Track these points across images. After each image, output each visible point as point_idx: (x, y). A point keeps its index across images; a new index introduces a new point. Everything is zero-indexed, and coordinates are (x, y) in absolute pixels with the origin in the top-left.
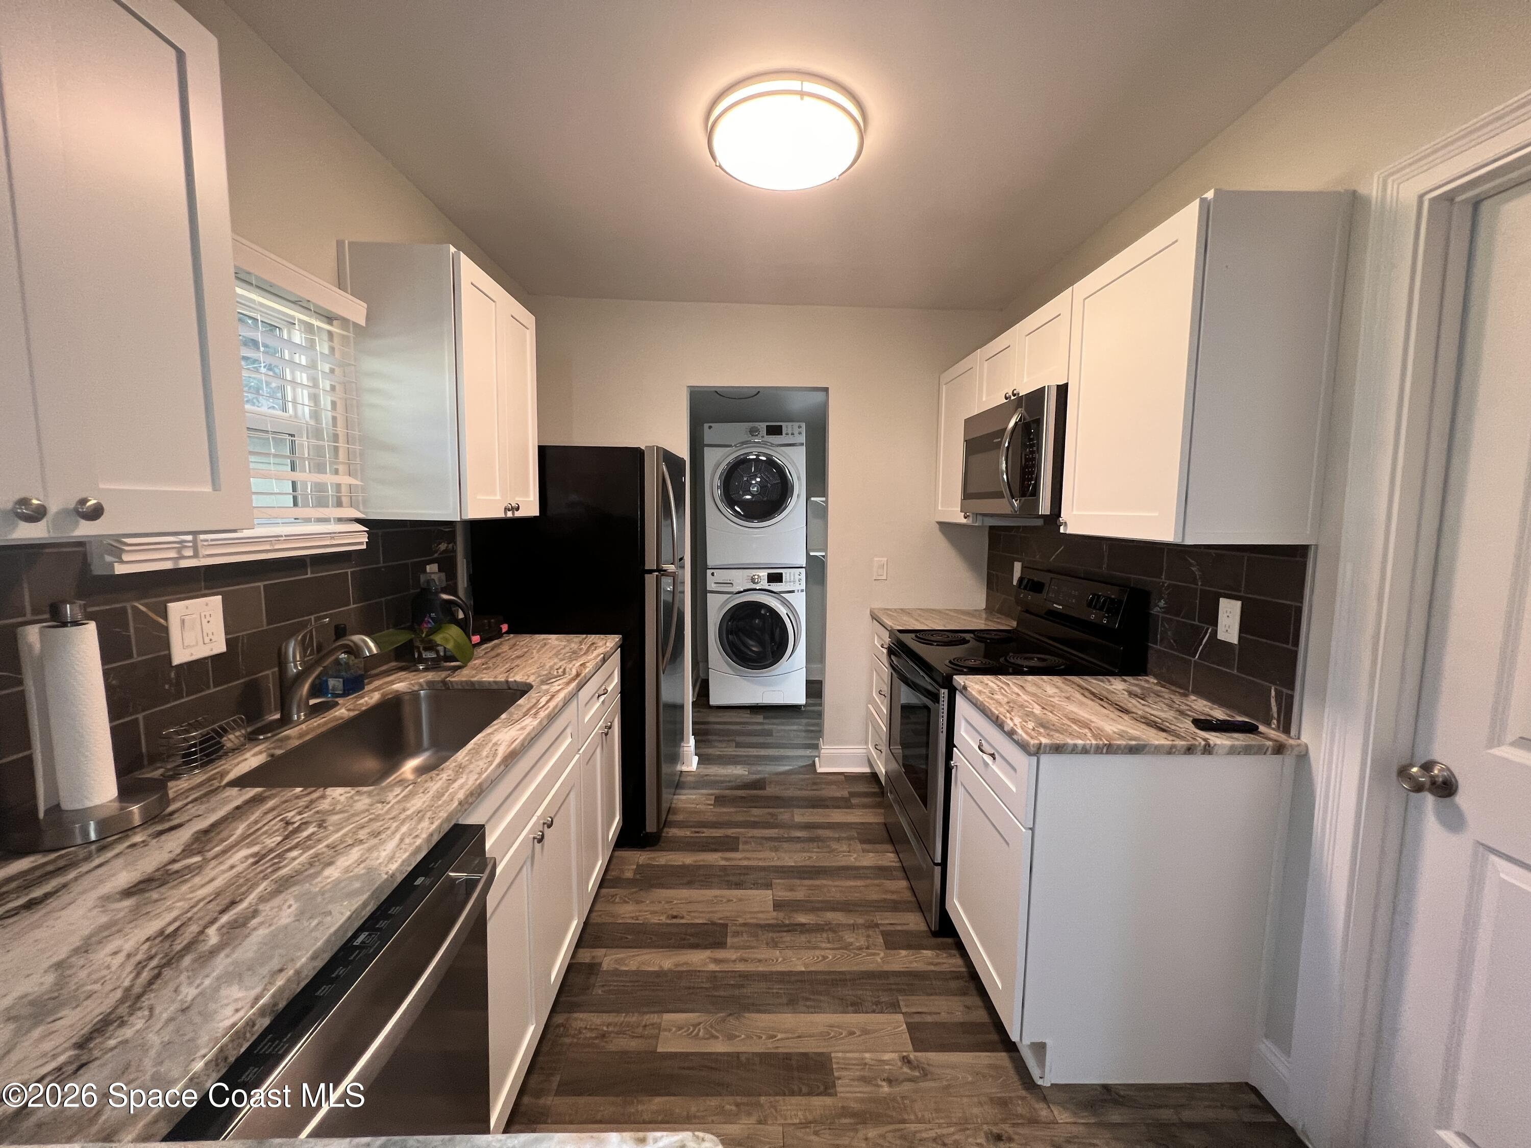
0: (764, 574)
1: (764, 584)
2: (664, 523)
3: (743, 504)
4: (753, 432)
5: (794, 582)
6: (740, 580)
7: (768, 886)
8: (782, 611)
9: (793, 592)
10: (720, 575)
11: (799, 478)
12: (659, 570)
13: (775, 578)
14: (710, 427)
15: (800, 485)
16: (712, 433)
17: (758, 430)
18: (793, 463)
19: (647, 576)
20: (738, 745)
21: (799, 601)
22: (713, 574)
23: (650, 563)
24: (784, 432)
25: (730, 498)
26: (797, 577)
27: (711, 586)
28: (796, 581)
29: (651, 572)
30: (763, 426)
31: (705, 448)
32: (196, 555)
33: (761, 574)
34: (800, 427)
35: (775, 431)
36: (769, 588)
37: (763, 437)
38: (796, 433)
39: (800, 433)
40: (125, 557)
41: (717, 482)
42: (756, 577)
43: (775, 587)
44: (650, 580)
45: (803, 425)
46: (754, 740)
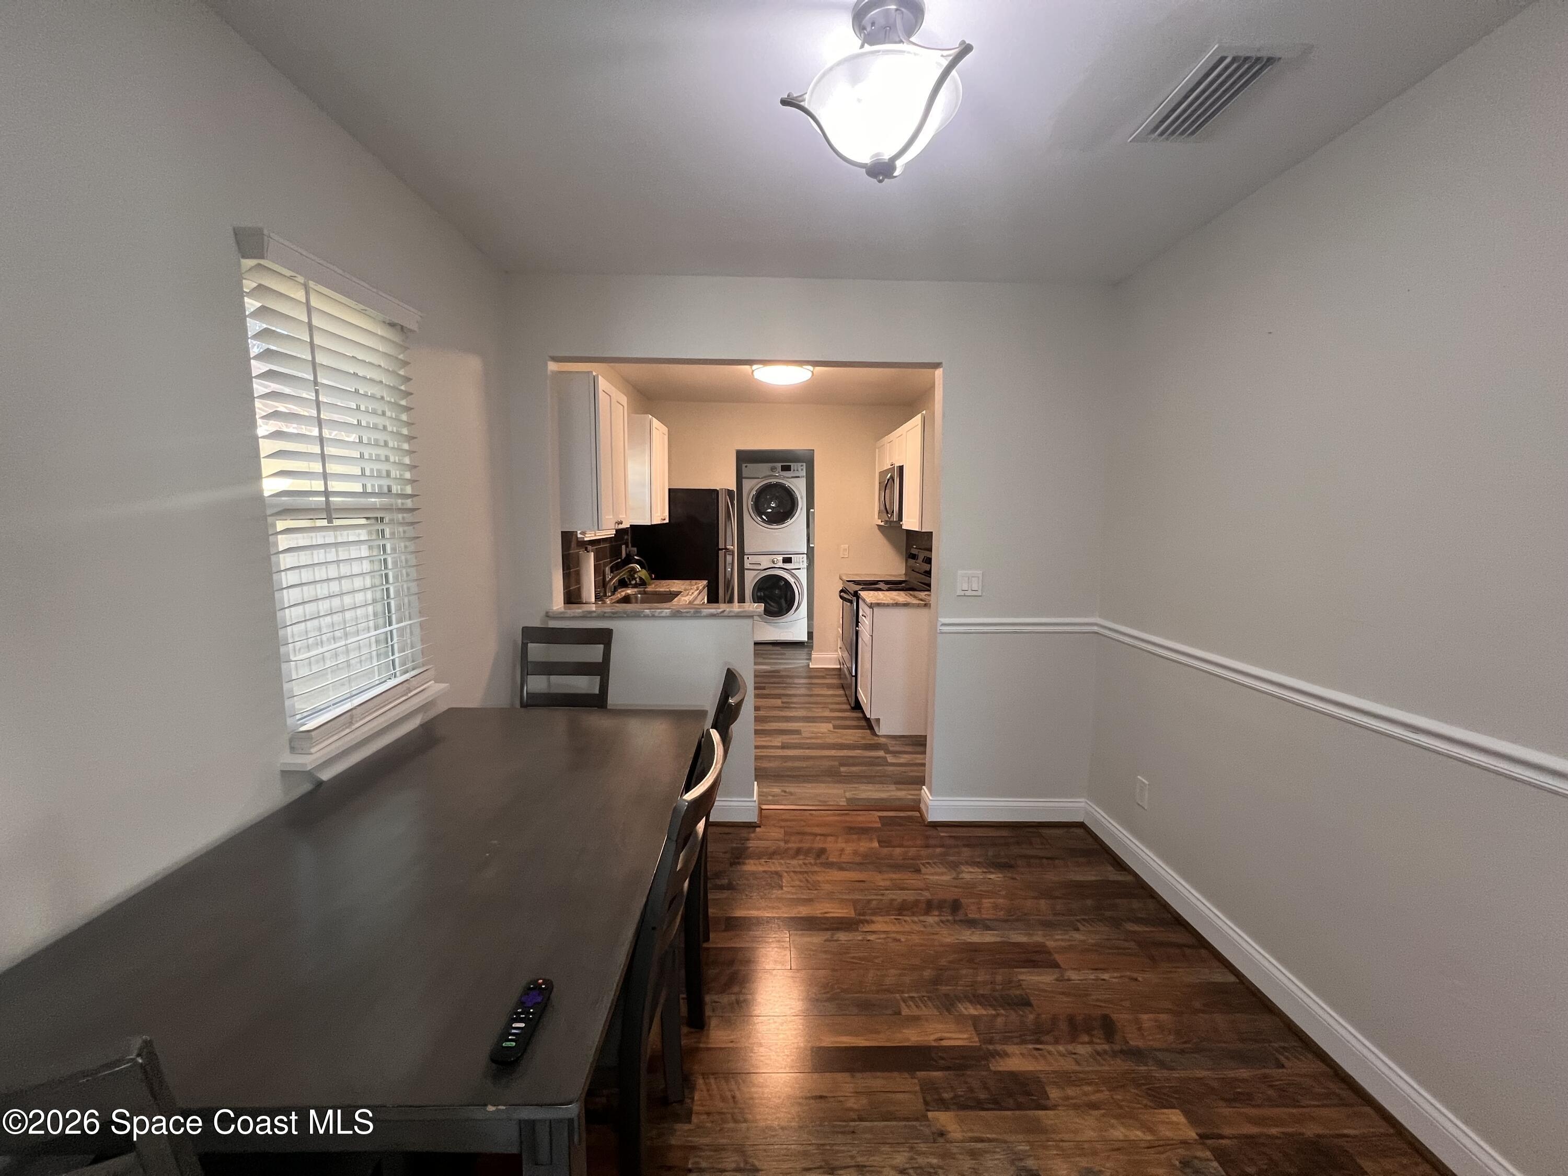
0: (780, 558)
1: (781, 564)
2: (729, 524)
3: (767, 514)
4: (773, 469)
5: (799, 563)
6: (765, 562)
7: (780, 698)
8: (792, 580)
9: (800, 569)
10: (753, 559)
11: (801, 498)
12: (726, 549)
13: (787, 560)
14: (746, 467)
15: (802, 502)
16: (748, 469)
17: (776, 468)
18: (799, 490)
19: (720, 552)
20: (764, 658)
21: (803, 575)
22: (748, 558)
23: (721, 546)
24: (792, 470)
25: (759, 510)
26: (801, 560)
27: (747, 565)
28: (800, 562)
29: (722, 549)
30: (779, 465)
31: (744, 480)
32: (595, 536)
33: (778, 559)
34: (802, 466)
35: (786, 468)
36: (783, 567)
37: (779, 472)
38: (800, 469)
39: (802, 470)
40: (587, 535)
41: (751, 503)
42: (775, 560)
43: (787, 566)
44: (721, 553)
45: (805, 464)
46: (774, 656)
